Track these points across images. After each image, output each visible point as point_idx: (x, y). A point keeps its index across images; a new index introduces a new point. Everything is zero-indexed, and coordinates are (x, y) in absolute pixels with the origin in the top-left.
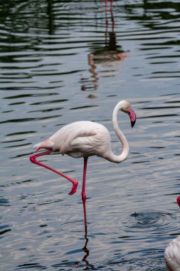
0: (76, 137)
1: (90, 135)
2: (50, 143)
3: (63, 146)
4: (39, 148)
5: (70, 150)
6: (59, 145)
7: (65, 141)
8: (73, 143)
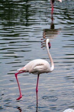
0: (36, 66)
1: (41, 65)
2: (25, 68)
3: (30, 70)
4: (20, 71)
5: (33, 71)
6: (28, 69)
7: (31, 68)
8: (34, 68)
